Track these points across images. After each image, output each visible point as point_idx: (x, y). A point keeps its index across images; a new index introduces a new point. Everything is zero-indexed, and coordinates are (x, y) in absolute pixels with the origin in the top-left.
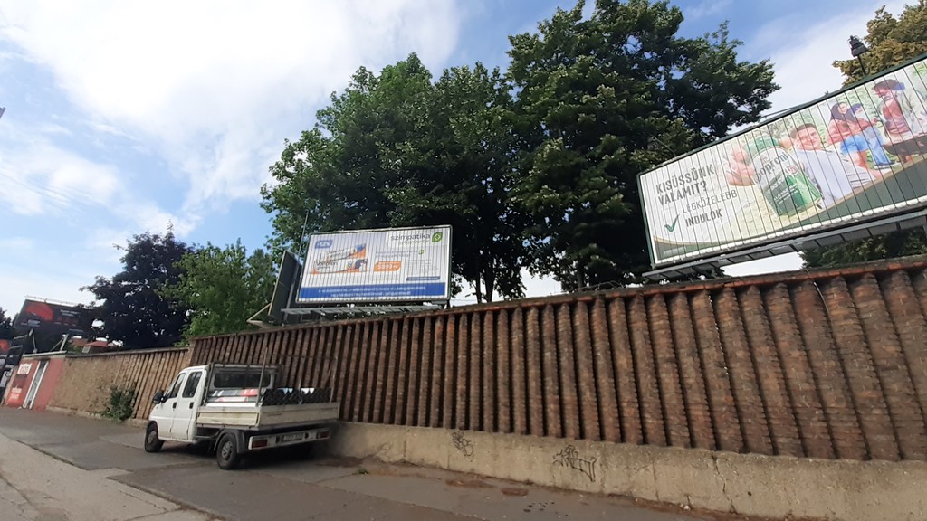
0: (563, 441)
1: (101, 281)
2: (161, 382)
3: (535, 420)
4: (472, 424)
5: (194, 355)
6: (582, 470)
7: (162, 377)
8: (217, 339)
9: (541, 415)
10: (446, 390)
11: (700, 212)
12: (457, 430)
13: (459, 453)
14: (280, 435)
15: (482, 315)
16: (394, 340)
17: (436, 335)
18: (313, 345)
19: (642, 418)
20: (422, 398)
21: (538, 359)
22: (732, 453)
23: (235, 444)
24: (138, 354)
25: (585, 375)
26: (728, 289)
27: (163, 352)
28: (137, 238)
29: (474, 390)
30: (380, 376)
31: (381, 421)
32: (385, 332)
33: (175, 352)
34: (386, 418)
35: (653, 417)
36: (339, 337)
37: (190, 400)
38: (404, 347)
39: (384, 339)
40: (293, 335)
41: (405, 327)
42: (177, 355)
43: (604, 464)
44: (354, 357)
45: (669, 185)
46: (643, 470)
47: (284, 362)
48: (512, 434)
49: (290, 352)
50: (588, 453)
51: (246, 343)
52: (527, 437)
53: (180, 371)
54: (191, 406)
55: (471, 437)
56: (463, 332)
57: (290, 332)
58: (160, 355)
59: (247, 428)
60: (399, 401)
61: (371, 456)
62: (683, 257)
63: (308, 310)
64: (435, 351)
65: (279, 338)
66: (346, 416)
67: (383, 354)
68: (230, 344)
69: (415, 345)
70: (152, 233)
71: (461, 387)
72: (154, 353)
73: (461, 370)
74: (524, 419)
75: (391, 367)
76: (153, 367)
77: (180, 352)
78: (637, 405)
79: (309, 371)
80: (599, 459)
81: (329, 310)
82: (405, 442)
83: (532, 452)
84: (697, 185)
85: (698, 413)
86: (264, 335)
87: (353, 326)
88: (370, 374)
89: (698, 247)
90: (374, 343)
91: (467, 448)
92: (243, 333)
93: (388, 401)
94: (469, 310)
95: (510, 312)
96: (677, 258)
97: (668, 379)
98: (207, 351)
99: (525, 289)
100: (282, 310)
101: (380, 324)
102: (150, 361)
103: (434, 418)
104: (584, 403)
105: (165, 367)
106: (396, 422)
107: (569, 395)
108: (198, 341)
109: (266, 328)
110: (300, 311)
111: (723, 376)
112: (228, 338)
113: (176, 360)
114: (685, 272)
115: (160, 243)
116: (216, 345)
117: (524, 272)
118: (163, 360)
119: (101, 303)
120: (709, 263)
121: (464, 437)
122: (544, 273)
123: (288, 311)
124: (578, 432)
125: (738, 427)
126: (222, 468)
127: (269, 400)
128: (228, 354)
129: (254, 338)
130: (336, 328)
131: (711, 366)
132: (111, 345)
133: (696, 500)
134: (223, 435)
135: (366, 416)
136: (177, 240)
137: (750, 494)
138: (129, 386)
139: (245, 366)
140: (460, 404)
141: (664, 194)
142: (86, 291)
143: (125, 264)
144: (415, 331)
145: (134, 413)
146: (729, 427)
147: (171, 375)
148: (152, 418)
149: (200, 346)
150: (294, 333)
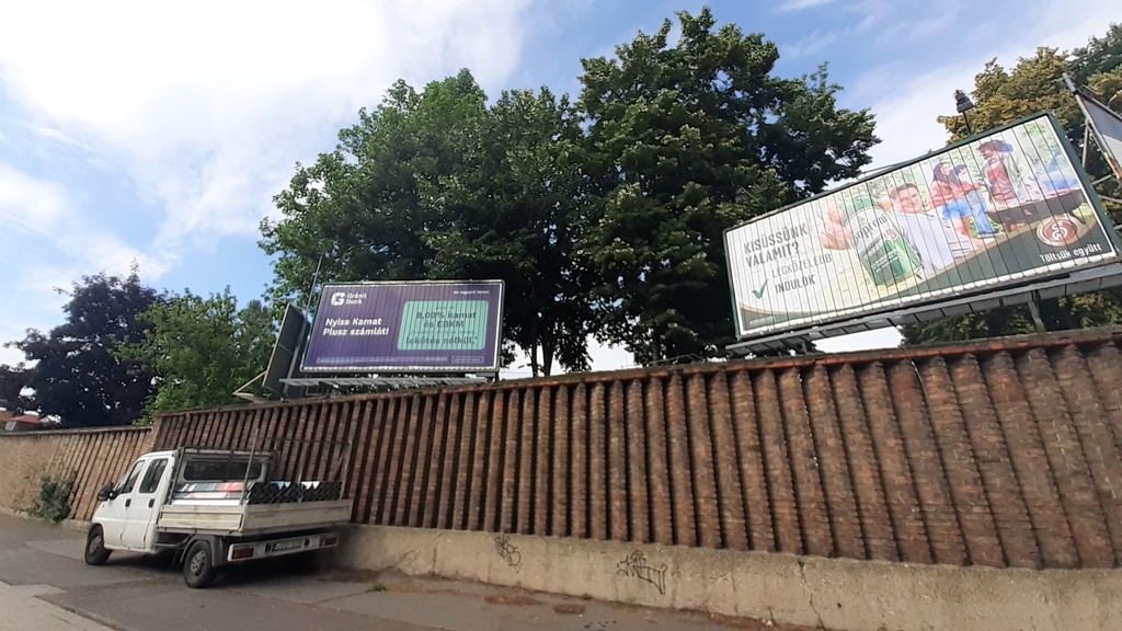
0: (629, 545)
1: (34, 336)
2: (111, 472)
3: (597, 520)
4: (520, 527)
5: (158, 437)
6: (650, 581)
7: (113, 466)
8: (192, 416)
9: (604, 514)
10: (489, 484)
11: (791, 277)
12: (501, 533)
13: (503, 563)
14: (271, 542)
15: (537, 391)
16: (427, 421)
17: (479, 415)
18: (321, 426)
19: (721, 516)
20: (459, 493)
21: (602, 446)
22: (820, 558)
23: (209, 555)
24: (81, 434)
25: (657, 465)
26: (818, 367)
27: (115, 432)
28: (87, 280)
29: (524, 483)
30: (407, 466)
31: (405, 523)
32: (415, 410)
33: (134, 432)
34: (412, 519)
35: (733, 516)
36: (355, 415)
37: (149, 496)
38: (439, 430)
39: (414, 419)
40: (295, 413)
41: (442, 404)
42: (135, 435)
43: (676, 572)
44: (374, 442)
45: (758, 244)
46: (720, 579)
47: (281, 448)
48: (568, 538)
49: (290, 434)
50: (658, 560)
51: (231, 422)
52: (586, 541)
53: (138, 457)
54: (151, 504)
55: (518, 542)
56: (512, 411)
57: (291, 409)
58: (112, 437)
59: (226, 534)
60: (430, 498)
61: (390, 568)
62: (771, 328)
63: (316, 381)
64: (478, 434)
65: (275, 416)
66: (360, 517)
67: (411, 439)
68: (209, 422)
69: (452, 427)
70: (108, 275)
71: (508, 479)
72: (104, 433)
73: (509, 459)
74: (584, 519)
75: (422, 454)
76: (101, 451)
77: (139, 432)
78: (716, 502)
79: (313, 459)
80: (670, 566)
81: (343, 381)
82: (435, 551)
83: (592, 559)
84: (788, 246)
85: (784, 510)
86: (255, 411)
87: (375, 402)
88: (394, 464)
89: (788, 317)
90: (401, 425)
91: (513, 556)
92: (227, 408)
93: (415, 498)
94: (521, 385)
95: (571, 389)
96: (765, 328)
97: (751, 470)
98: (177, 432)
99: (591, 360)
100: (281, 380)
101: (410, 400)
102: (98, 443)
103: (473, 518)
104: (655, 499)
105: (118, 452)
106: (425, 523)
107: (637, 490)
108: (165, 419)
109: (258, 402)
110: (305, 382)
111: (813, 467)
112: (207, 415)
113: (133, 443)
114: (774, 346)
115: (119, 288)
116: (190, 424)
117: (591, 339)
118: (116, 442)
119: (32, 364)
120: (799, 336)
121: (510, 543)
122: (614, 342)
123: (289, 381)
124: (647, 535)
125: (828, 527)
126: (191, 586)
127: (257, 496)
128: (205, 435)
129: (242, 416)
130: (352, 404)
131: (799, 455)
132: (45, 420)
133: (780, 614)
134: (196, 541)
135: (386, 516)
136: (143, 284)
137: (839, 605)
138: (66, 476)
139: (228, 452)
140: (507, 501)
141: (752, 254)
142: (12, 347)
143: (68, 314)
144: (454, 409)
145: (73, 512)
146: (818, 527)
147: (126, 463)
148: (96, 519)
149: (168, 424)
150: (296, 409)
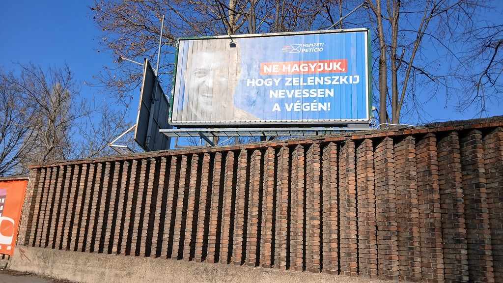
5: (36, 186)
18: (205, 174)
31: (321, 270)
36: (242, 163)
49: (172, 182)
51: (107, 172)
65: (153, 166)
68: (84, 172)
79: (203, 206)
98: (53, 181)
106: (346, 272)
108: (39, 169)
116: (64, 175)
128: (82, 185)
129: (117, 165)
130: (237, 152)
149: (42, 175)
150: (174, 159)
